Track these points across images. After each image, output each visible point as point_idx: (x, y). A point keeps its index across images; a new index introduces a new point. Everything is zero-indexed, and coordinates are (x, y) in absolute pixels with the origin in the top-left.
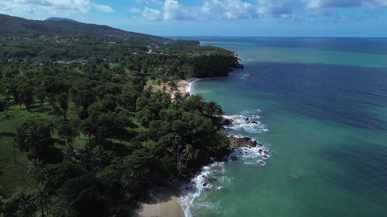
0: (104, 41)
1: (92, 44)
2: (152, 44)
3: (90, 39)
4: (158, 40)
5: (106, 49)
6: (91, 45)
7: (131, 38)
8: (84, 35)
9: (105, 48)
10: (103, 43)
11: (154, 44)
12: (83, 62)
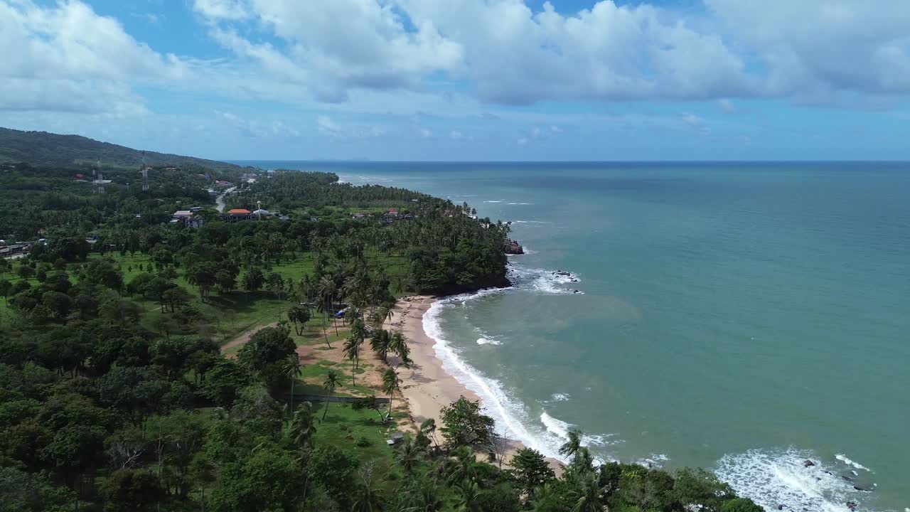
0: (79, 178)
1: (39, 188)
2: (217, 182)
3: (35, 173)
4: (230, 172)
5: (87, 202)
6: (38, 192)
7: (155, 168)
8: (15, 162)
9: (84, 198)
10: (74, 184)
11: (223, 184)
12: (14, 251)
